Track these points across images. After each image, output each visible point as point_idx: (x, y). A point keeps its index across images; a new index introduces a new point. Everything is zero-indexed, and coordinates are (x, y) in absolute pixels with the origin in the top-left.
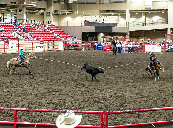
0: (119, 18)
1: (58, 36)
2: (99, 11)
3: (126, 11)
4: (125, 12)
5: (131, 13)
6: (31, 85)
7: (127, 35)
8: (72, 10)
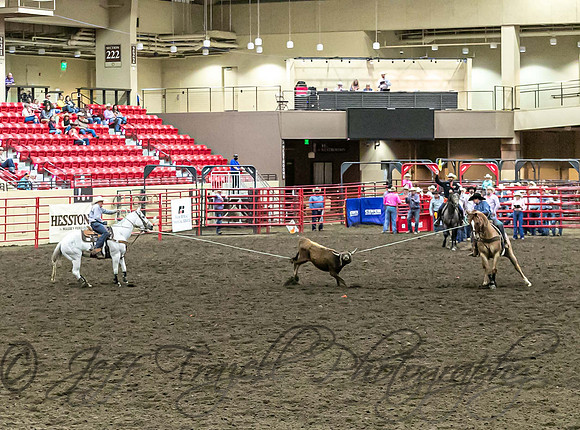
1: (162, 162)
2: (364, 34)
4: (496, 36)
6: (34, 410)
8: (233, 31)
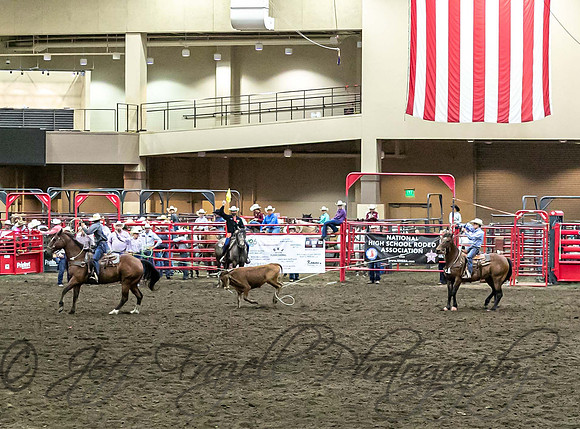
0: (80, 83)
3: (121, 37)
4: (120, 45)
5: (149, 52)
7: (133, 176)
